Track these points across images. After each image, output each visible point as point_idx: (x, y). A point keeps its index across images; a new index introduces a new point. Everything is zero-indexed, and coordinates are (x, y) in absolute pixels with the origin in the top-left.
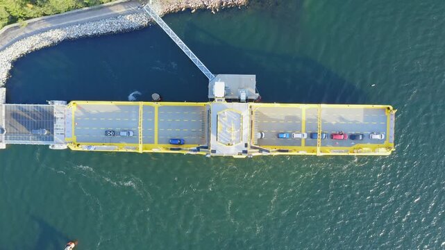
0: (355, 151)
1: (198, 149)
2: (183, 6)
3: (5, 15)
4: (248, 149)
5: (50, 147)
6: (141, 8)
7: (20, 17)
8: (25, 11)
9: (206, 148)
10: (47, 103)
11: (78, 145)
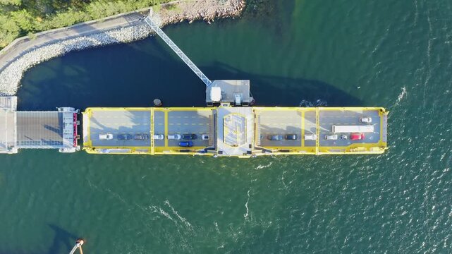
0: (351, 150)
1: (206, 151)
2: (181, 17)
3: (16, 29)
4: (252, 150)
5: (60, 151)
6: (143, 20)
7: (30, 30)
8: (35, 24)
9: (214, 149)
10: (57, 110)
11: (94, 149)
